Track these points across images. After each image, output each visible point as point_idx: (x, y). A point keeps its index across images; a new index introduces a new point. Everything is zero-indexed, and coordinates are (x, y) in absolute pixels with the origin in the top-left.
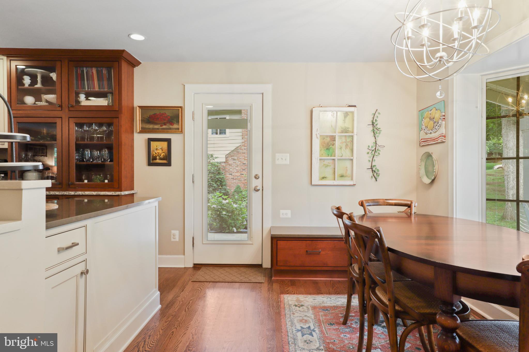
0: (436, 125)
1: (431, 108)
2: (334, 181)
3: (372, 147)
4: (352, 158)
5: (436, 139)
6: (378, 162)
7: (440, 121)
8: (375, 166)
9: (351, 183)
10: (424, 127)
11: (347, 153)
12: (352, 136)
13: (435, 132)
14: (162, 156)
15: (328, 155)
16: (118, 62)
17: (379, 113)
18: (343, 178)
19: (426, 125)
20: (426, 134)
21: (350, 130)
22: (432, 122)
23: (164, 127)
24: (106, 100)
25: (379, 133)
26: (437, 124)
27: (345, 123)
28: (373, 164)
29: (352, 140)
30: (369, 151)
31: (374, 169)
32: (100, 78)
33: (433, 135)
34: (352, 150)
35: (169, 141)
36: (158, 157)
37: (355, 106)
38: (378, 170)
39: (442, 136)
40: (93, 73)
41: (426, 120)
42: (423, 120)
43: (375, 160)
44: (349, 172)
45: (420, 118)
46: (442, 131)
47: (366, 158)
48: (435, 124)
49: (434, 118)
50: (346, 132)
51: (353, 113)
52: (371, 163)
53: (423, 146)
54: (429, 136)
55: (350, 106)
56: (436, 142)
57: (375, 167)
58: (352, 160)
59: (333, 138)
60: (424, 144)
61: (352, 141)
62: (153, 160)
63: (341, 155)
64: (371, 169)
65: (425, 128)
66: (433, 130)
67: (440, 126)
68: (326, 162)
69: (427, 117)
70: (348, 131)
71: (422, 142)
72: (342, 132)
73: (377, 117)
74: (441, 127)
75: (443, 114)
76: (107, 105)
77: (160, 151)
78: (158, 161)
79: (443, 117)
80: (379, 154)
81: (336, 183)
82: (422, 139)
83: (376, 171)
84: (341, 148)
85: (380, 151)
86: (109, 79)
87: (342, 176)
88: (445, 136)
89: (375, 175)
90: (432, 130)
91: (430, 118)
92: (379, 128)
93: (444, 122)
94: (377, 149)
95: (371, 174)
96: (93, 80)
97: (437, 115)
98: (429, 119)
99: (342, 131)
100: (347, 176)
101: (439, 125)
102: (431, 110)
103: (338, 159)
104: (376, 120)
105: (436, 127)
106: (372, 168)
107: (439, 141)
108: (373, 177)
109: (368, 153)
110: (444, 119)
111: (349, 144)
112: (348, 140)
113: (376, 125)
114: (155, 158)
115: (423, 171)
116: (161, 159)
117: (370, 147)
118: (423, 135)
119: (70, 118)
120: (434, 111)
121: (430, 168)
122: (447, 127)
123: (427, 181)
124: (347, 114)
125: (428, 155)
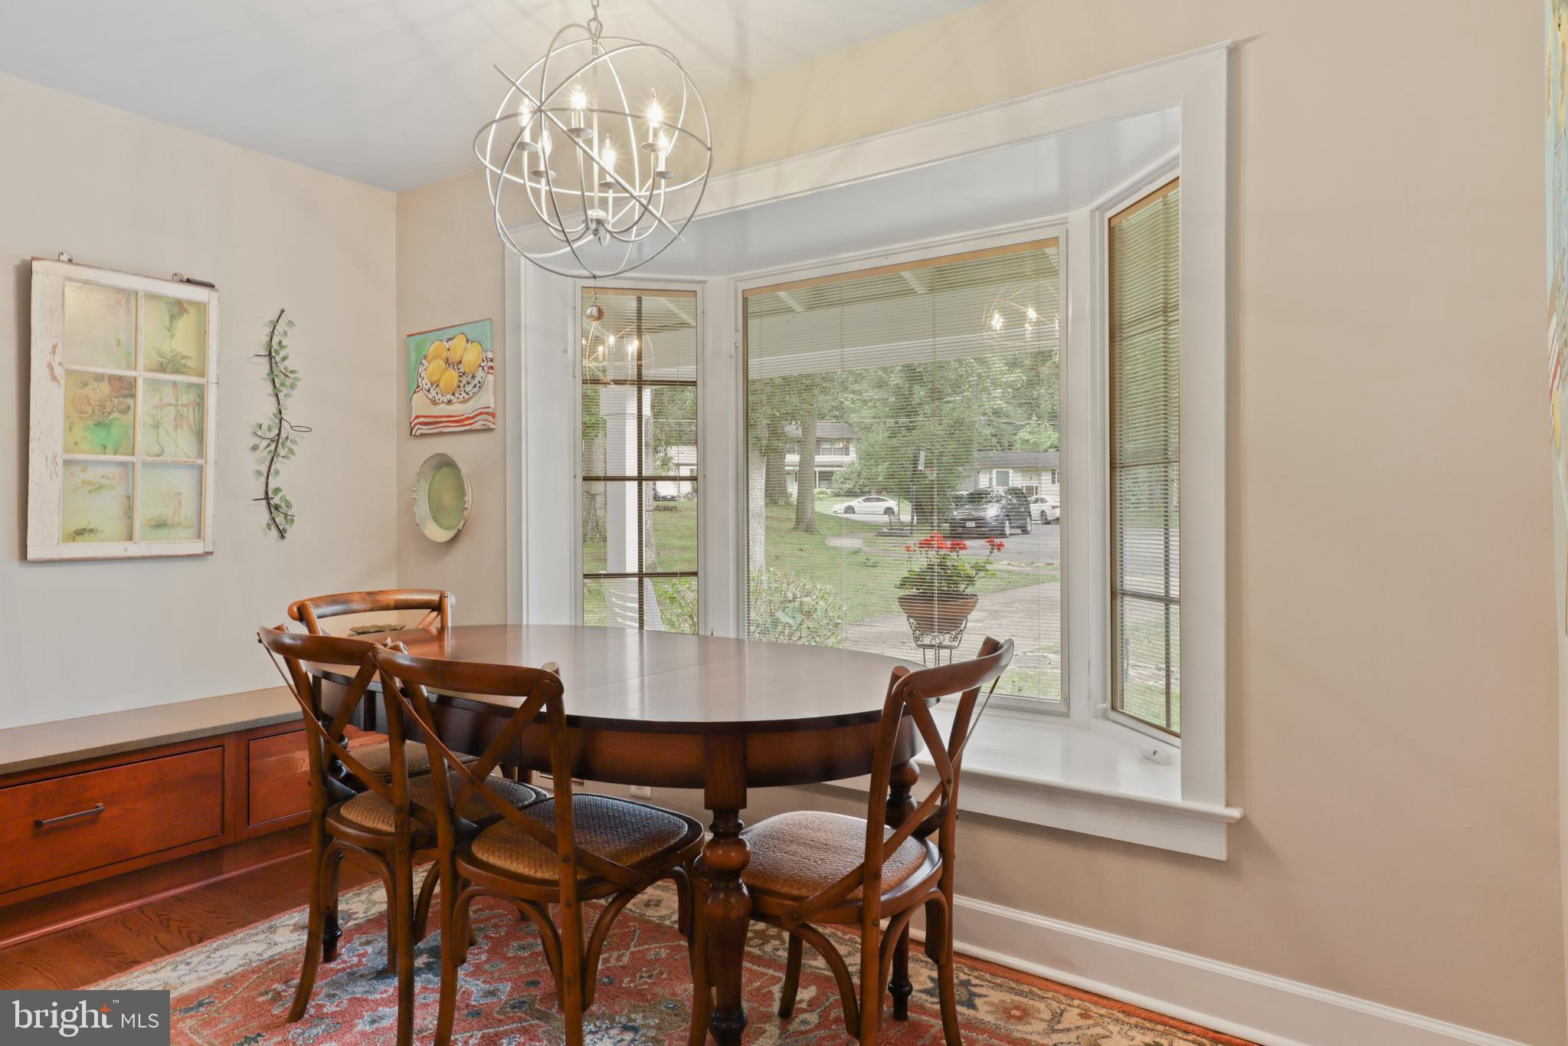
0: (468, 383)
1: (449, 334)
2: (128, 544)
3: (270, 429)
4: (200, 462)
5: (468, 419)
6: (287, 478)
7: (480, 374)
8: (277, 490)
9: (198, 548)
10: (425, 383)
11: (181, 445)
12: (201, 388)
13: (465, 401)
15: (105, 447)
17: (290, 323)
18: (164, 531)
19: (435, 379)
20: (434, 402)
21: (191, 363)
22: (452, 375)
25: (292, 386)
26: (469, 378)
27: (173, 336)
28: (272, 485)
29: (198, 400)
30: (256, 441)
31: (276, 500)
33: (457, 409)
34: (200, 435)
37: (211, 286)
38: (289, 506)
39: (487, 413)
41: (432, 365)
42: (424, 361)
43: (277, 472)
44: (188, 510)
45: (413, 355)
46: (487, 398)
47: (251, 463)
48: (464, 380)
49: (460, 362)
50: (177, 372)
51: (201, 307)
52: (263, 479)
53: (422, 435)
54: (442, 410)
55: (190, 281)
56: (468, 428)
57: (280, 494)
58: (201, 468)
59: (125, 388)
60: (425, 430)
61: (200, 404)
63: (156, 449)
64: (264, 502)
65: (429, 385)
66: (457, 395)
67: (480, 385)
68: (94, 474)
69: (437, 357)
70: (185, 366)
71: (419, 423)
72: (162, 368)
73: (285, 333)
74: (484, 387)
75: (490, 355)
79: (490, 364)
80: (291, 451)
81: (134, 550)
82: (417, 417)
83: (284, 509)
84: (156, 426)
85: (294, 442)
87: (160, 525)
88: (493, 415)
89: (280, 519)
90: (454, 394)
91: (447, 361)
92: (293, 372)
93: (491, 378)
94: (283, 435)
95: (265, 516)
97: (471, 356)
98: (443, 364)
99: (161, 364)
100: (179, 524)
101: (476, 381)
102: (451, 339)
103: (145, 464)
104: (280, 342)
105: (468, 388)
106: (267, 498)
107: (474, 427)
108: (273, 528)
109: (255, 448)
110: (492, 368)
111: (190, 414)
112: (184, 400)
113: (284, 359)
115: (423, 509)
117: (265, 427)
118: (421, 405)
120: (459, 343)
121: (448, 499)
122: (500, 391)
123: (438, 534)
124: (179, 308)
125: (445, 463)
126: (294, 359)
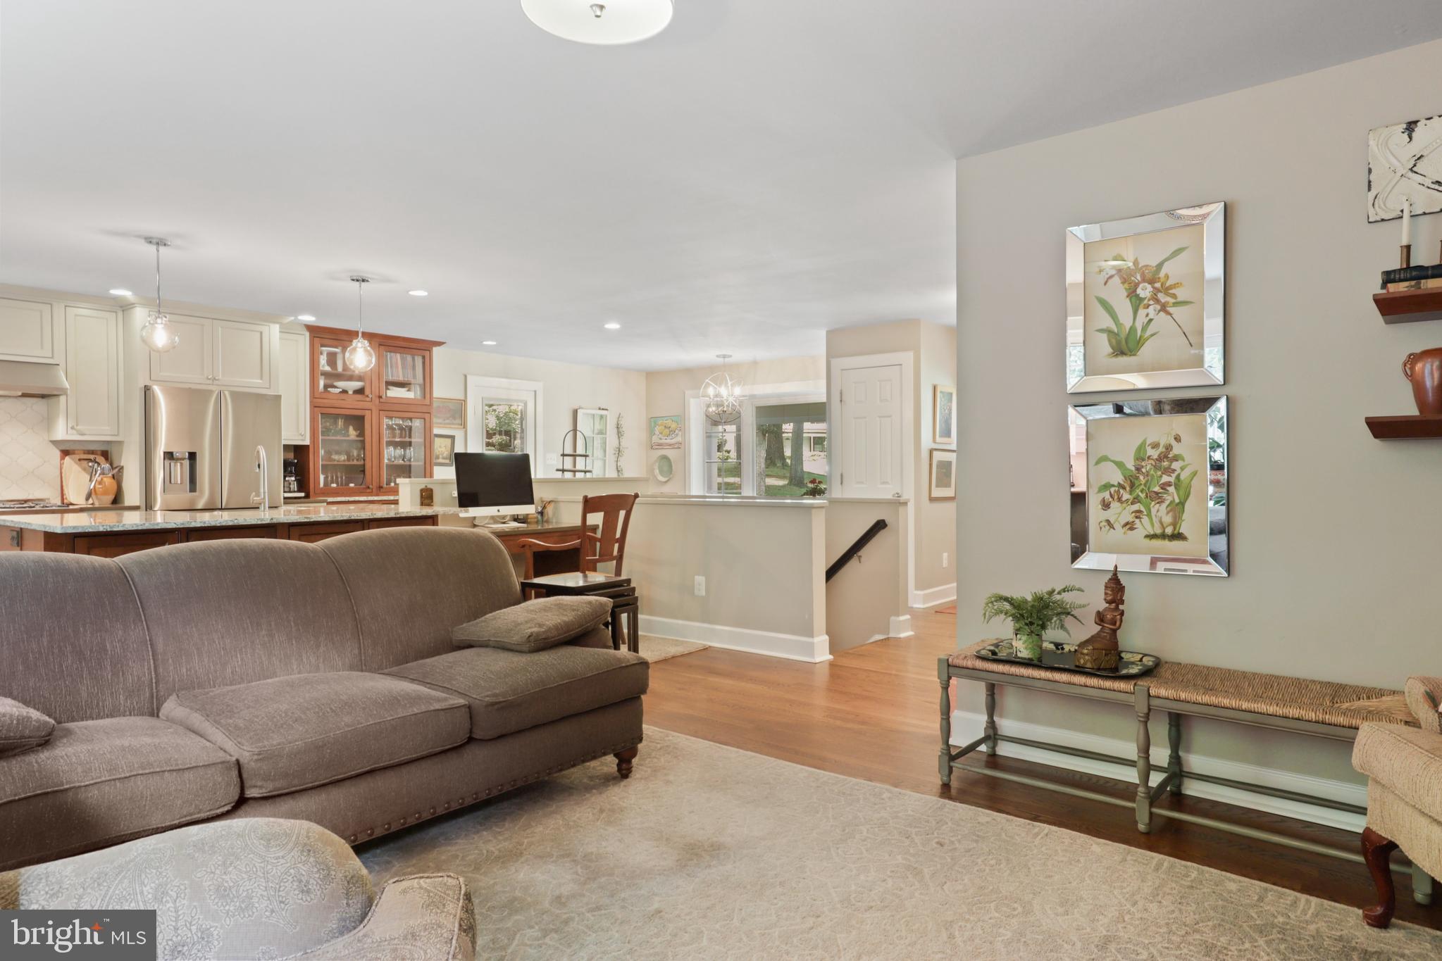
1: (666, 419)
3: (617, 448)
5: (672, 444)
6: (621, 463)
7: (677, 431)
10: (657, 433)
12: (606, 439)
13: (671, 439)
14: (445, 455)
16: (430, 351)
17: (622, 417)
19: (660, 432)
20: (661, 439)
21: (603, 432)
22: (667, 431)
23: (447, 421)
24: (408, 391)
25: (622, 436)
26: (673, 432)
27: (601, 425)
28: (618, 465)
29: (605, 441)
31: (619, 469)
32: (404, 367)
33: (668, 441)
34: (605, 451)
35: (453, 438)
36: (441, 456)
37: (607, 410)
39: (679, 443)
40: (397, 360)
41: (659, 427)
42: (656, 426)
43: (619, 461)
45: (653, 424)
46: (679, 439)
47: (613, 458)
48: (671, 433)
49: (670, 427)
50: (601, 434)
51: (606, 416)
52: (616, 463)
53: (655, 449)
54: (661, 441)
55: (600, 409)
56: (672, 447)
58: (605, 461)
60: (657, 447)
62: (436, 459)
66: (668, 437)
67: (677, 435)
69: (661, 425)
71: (655, 445)
72: (598, 434)
73: (621, 420)
75: (680, 425)
76: (413, 397)
77: (443, 449)
78: (441, 461)
80: (622, 455)
82: (654, 443)
83: (621, 472)
86: (414, 367)
89: (620, 475)
91: (665, 427)
92: (622, 431)
93: (680, 433)
94: (620, 450)
95: (616, 474)
96: (397, 367)
97: (673, 426)
98: (663, 428)
101: (675, 433)
104: (620, 423)
105: (672, 435)
106: (616, 469)
107: (675, 447)
109: (614, 454)
110: (680, 429)
111: (603, 446)
112: (602, 442)
113: (621, 428)
114: (438, 457)
115: (657, 471)
116: (444, 458)
118: (655, 439)
119: (380, 410)
120: (669, 421)
121: (666, 468)
122: (684, 436)
123: (663, 479)
124: (602, 417)
125: (665, 458)
126: (624, 429)
